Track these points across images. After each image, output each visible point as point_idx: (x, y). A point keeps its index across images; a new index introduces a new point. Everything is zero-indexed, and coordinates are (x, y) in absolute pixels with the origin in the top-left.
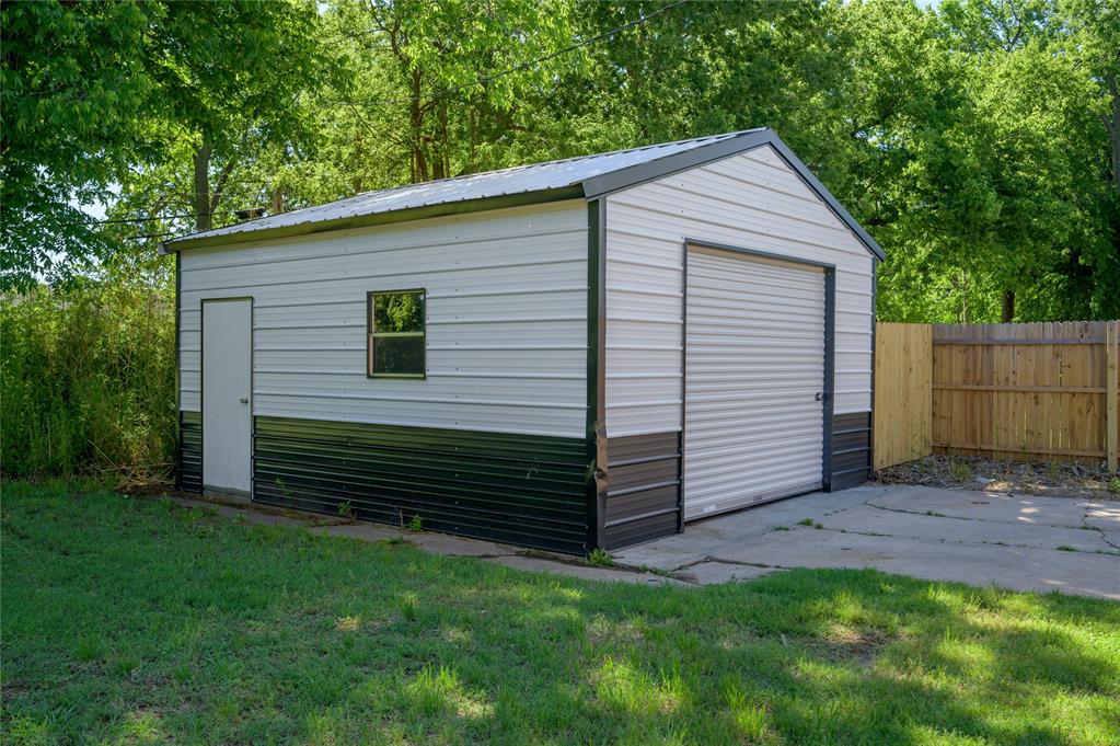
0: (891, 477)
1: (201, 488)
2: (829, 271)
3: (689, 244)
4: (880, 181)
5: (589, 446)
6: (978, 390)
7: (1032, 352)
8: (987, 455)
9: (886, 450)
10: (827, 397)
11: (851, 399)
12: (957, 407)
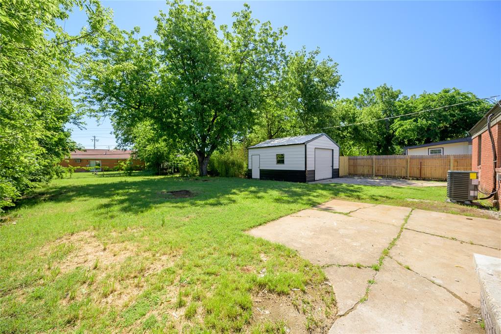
0: (341, 177)
1: (252, 178)
2: (333, 150)
3: (315, 148)
4: (342, 131)
5: (305, 171)
6: (355, 166)
7: (363, 160)
8: (356, 175)
9: (341, 174)
10: (333, 166)
11: (336, 166)
12: (352, 168)
